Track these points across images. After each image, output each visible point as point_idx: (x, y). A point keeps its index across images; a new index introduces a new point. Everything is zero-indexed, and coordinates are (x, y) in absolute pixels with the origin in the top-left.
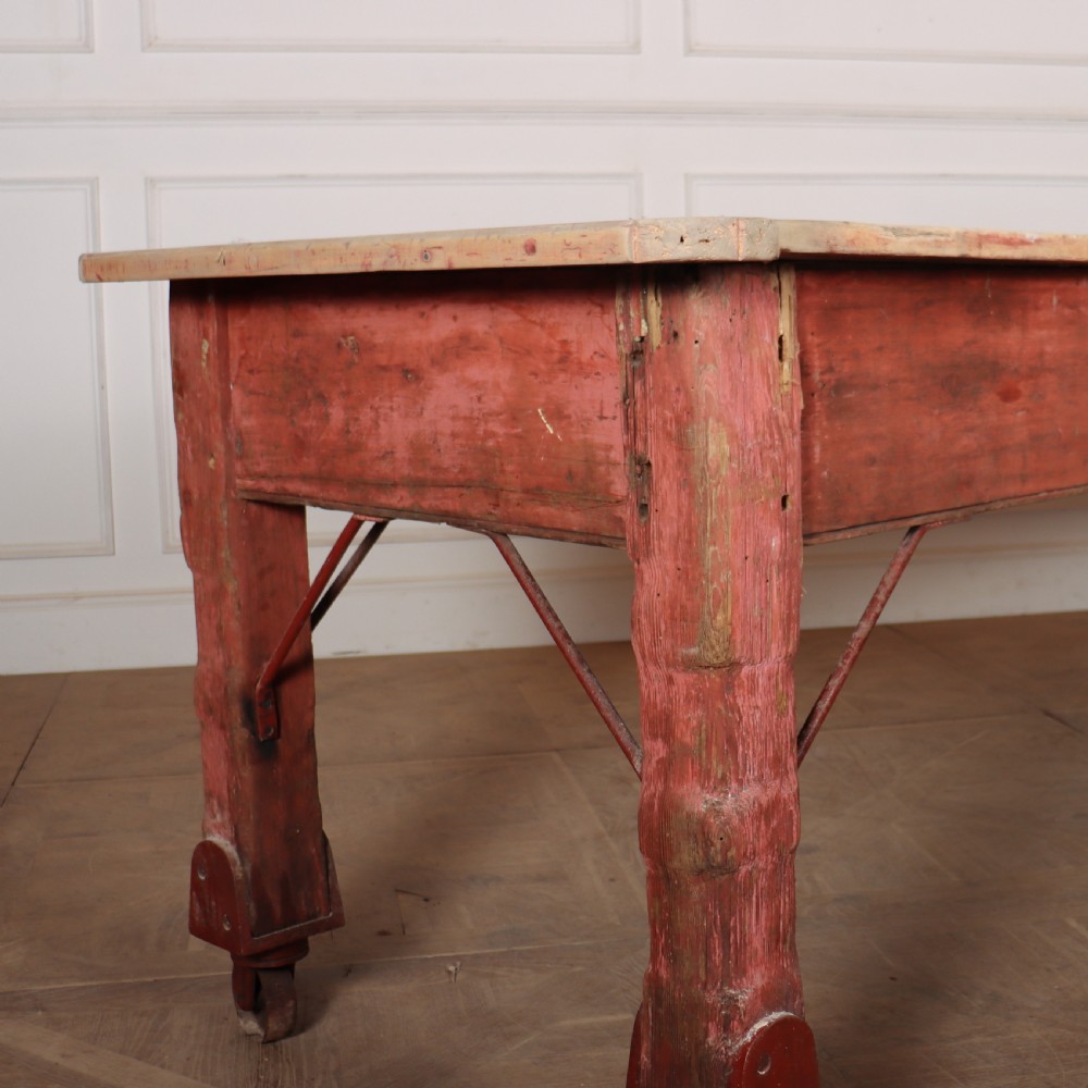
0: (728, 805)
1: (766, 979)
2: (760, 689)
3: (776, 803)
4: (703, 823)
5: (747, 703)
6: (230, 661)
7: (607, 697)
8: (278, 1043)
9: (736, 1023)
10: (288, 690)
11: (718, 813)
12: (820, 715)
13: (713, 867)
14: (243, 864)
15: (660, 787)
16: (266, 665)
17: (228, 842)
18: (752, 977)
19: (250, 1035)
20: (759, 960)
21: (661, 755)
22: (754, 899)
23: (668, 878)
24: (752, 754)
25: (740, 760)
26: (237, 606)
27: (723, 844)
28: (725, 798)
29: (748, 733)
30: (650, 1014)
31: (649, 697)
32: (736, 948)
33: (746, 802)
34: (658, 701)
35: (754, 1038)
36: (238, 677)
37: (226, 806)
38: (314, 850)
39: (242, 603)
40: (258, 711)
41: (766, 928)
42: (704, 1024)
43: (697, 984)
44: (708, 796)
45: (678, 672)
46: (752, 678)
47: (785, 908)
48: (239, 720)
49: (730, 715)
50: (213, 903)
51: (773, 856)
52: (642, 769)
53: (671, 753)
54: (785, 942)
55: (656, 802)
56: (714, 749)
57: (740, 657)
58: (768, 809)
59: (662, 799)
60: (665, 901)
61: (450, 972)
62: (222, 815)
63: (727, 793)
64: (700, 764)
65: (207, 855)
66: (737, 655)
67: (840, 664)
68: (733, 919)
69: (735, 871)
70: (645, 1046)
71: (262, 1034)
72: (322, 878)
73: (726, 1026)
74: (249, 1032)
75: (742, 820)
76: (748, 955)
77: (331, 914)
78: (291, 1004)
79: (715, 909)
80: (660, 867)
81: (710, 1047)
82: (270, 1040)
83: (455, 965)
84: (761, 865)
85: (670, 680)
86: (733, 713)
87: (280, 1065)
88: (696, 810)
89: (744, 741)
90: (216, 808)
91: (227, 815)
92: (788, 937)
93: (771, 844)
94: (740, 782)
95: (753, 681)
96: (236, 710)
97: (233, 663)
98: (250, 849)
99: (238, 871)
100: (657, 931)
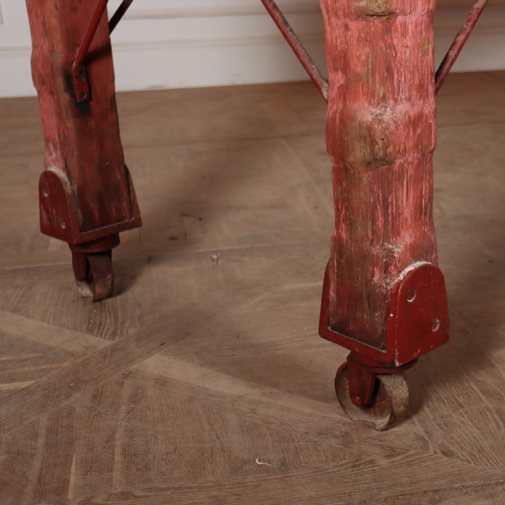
0: (388, 116)
1: (413, 239)
2: (410, 34)
3: (420, 116)
4: (370, 129)
5: (400, 44)
6: (53, 46)
7: (304, 48)
8: (103, 302)
9: (393, 267)
10: (96, 69)
11: (381, 121)
12: (450, 60)
13: (377, 159)
14: (71, 184)
15: (341, 106)
16: (78, 50)
17: (61, 171)
18: (404, 237)
19: (85, 298)
20: (408, 226)
21: (341, 83)
22: (405, 183)
23: (346, 170)
24: (404, 78)
25: (395, 84)
26: (54, 8)
27: (384, 143)
28: (385, 111)
29: (401, 65)
30: (335, 264)
31: (332, 41)
32: (393, 216)
33: (399, 114)
34: (339, 45)
35: (404, 277)
36: (59, 58)
37: (58, 146)
38: (119, 177)
39: (58, 5)
40: (75, 82)
41: (413, 203)
42: (371, 269)
43: (366, 241)
44: (373, 110)
45: (352, 20)
46: (404, 26)
47: (426, 190)
48: (62, 88)
49: (389, 51)
50: (54, 211)
51: (418, 154)
52: (328, 96)
53: (348, 80)
54: (426, 214)
55: (338, 116)
56: (377, 76)
57: (396, 9)
58: (414, 120)
59: (342, 113)
60: (344, 185)
61: (213, 260)
62: (56, 153)
63: (386, 107)
64: (368, 87)
65: (48, 180)
66: (394, 6)
67: (465, 26)
68: (391, 196)
69: (392, 163)
70: (333, 286)
71: (92, 295)
72: (125, 195)
73: (386, 270)
74: (85, 296)
75: (397, 127)
76: (401, 221)
77: (133, 219)
78: (109, 276)
79: (379, 190)
80: (341, 162)
81: (375, 284)
82: (97, 299)
83: (217, 255)
84: (410, 159)
85: (347, 27)
86: (391, 50)
87: (104, 314)
88: (365, 120)
89: (398, 70)
90: (52, 148)
91: (59, 153)
92: (428, 211)
93: (416, 146)
94: (396, 100)
95: (405, 28)
96: (60, 81)
97: (55, 48)
98: (76, 174)
99: (69, 189)
100: (340, 207)
